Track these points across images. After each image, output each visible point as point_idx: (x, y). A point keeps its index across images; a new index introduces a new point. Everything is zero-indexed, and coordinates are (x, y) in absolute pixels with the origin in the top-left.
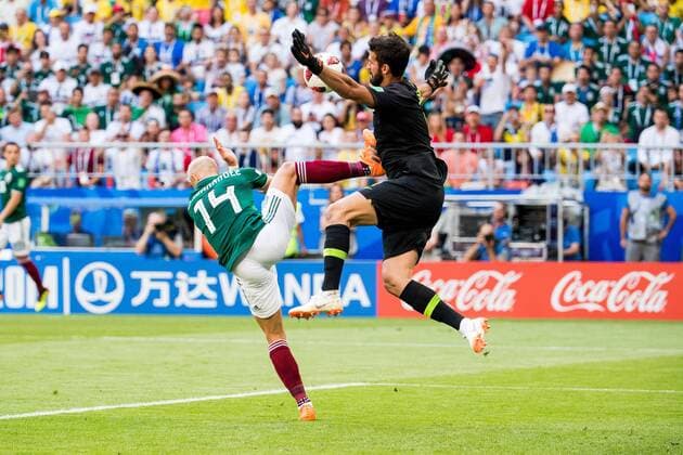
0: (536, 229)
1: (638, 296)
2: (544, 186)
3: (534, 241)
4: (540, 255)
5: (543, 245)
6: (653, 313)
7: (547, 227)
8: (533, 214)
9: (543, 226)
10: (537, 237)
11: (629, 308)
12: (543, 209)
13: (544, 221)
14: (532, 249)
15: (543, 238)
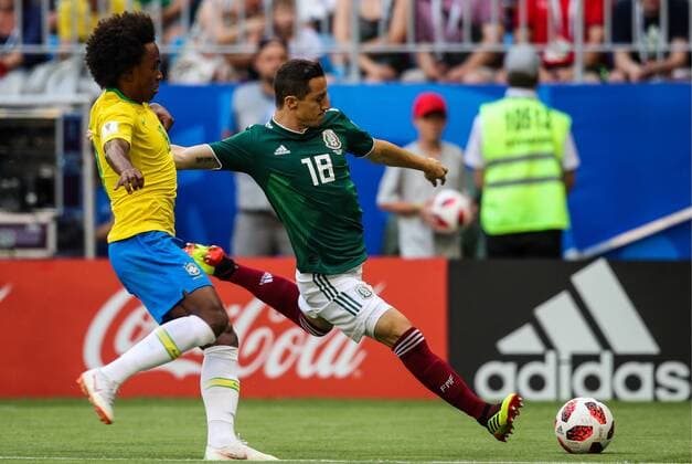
0: (30, 178)
1: (295, 340)
2: (41, 72)
3: (25, 208)
4: (42, 244)
5: (46, 216)
6: (332, 379)
7: (53, 172)
8: (20, 143)
9: (46, 172)
10: (32, 198)
11: (274, 370)
12: (46, 128)
13: (50, 159)
14: (20, 227)
15: (46, 201)
